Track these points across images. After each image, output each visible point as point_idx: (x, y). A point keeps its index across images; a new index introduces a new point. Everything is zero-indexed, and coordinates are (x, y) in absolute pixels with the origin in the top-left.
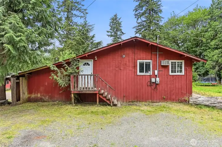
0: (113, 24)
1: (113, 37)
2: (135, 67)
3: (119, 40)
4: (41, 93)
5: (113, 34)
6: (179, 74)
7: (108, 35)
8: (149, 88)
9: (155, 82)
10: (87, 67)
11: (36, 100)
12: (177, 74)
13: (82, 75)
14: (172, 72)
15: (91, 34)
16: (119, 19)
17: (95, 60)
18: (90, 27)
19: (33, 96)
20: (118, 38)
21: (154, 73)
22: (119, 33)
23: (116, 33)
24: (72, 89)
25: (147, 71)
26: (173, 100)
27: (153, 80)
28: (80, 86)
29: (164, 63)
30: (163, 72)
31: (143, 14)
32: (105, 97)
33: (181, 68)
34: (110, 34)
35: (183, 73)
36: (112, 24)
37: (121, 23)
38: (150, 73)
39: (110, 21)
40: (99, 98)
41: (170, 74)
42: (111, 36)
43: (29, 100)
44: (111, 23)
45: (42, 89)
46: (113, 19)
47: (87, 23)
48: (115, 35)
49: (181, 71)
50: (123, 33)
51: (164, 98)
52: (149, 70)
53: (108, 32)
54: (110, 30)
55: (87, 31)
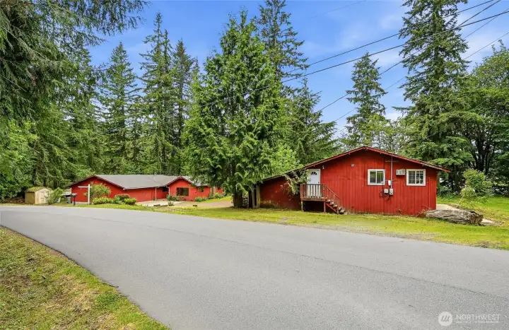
0: (360, 76)
1: (360, 103)
2: (365, 176)
3: (374, 106)
4: (272, 200)
5: (360, 95)
6: (419, 184)
7: (349, 99)
8: (382, 199)
9: (388, 194)
10: (314, 176)
11: (267, 207)
12: (416, 184)
13: (310, 185)
14: (410, 182)
15: (315, 109)
16: (374, 64)
17: (322, 171)
18: (314, 97)
19: (265, 202)
20: (372, 103)
21: (387, 183)
22: (373, 93)
23: (367, 94)
24: (302, 197)
25: (379, 181)
26: (411, 214)
27: (386, 191)
28: (308, 194)
29: (399, 172)
30: (399, 182)
31: (420, 59)
32: (332, 205)
33: (422, 177)
34: (353, 96)
35: (424, 184)
36: (357, 76)
37: (378, 70)
38: (383, 183)
39: (354, 69)
40: (326, 206)
41: (408, 184)
42: (356, 100)
43: (262, 206)
44: (356, 73)
45: (272, 196)
46: (359, 65)
47: (308, 91)
48: (365, 97)
49: (422, 182)
50: (382, 90)
51: (400, 212)
52: (382, 180)
53: (349, 92)
54: (354, 87)
55: (309, 106)
